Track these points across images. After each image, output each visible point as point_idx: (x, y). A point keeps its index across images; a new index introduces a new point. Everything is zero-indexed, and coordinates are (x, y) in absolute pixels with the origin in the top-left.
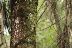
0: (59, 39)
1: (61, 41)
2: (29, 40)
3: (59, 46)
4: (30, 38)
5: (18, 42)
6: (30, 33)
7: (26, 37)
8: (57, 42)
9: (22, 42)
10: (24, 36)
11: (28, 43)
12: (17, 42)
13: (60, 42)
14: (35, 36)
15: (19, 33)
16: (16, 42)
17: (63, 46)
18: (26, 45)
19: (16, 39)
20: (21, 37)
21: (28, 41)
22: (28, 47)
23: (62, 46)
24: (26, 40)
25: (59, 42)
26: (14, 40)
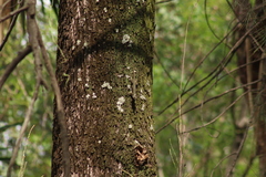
0: (237, 35)
1: (247, 41)
2: (126, 38)
4: (130, 29)
5: (85, 44)
6: (131, 10)
7: (118, 27)
9: (102, 44)
10: (110, 20)
11: (124, 48)
12: (82, 44)
14: (148, 22)
15: (91, 9)
16: (79, 42)
18: (114, 55)
19: (80, 32)
20: (98, 24)
21: (124, 41)
22: (123, 61)
23: (248, 62)
24: (116, 36)
25: (237, 44)
26: (72, 34)
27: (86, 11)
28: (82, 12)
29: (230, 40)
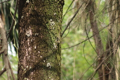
0: (98, 62)
1: (103, 65)
2: (48, 64)
3: (99, 73)
4: (50, 60)
5: (30, 68)
6: (50, 52)
7: (45, 59)
8: (96, 67)
9: (37, 67)
10: (41, 57)
11: (47, 68)
13: (101, 67)
14: (58, 57)
15: (32, 52)
16: (27, 67)
17: (106, 73)
18: (43, 72)
19: (28, 62)
20: (36, 58)
21: (48, 66)
22: (47, 75)
23: (104, 74)
24: (44, 64)
25: (98, 67)
26: (24, 64)
27: (30, 53)
28: (29, 53)
29: (95, 65)
